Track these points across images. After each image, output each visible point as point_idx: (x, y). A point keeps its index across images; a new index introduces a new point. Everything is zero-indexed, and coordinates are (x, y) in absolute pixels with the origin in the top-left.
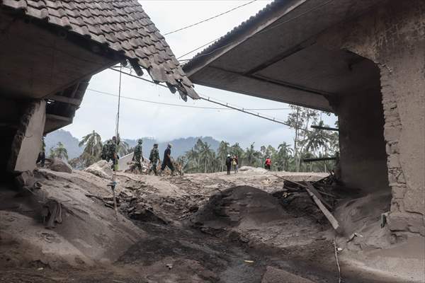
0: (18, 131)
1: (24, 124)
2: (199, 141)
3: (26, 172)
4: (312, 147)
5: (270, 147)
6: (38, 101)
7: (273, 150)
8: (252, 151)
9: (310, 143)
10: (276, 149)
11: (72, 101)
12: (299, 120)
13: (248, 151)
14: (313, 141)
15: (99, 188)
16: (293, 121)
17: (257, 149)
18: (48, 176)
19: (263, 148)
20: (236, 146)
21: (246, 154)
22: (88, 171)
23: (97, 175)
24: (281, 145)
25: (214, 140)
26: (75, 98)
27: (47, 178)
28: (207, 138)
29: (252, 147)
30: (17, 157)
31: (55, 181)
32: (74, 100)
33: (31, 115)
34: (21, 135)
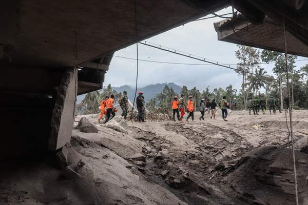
0: (56, 104)
1: (61, 96)
2: (166, 87)
3: (66, 145)
4: (254, 89)
5: (220, 89)
6: (71, 69)
7: (223, 91)
8: (207, 92)
9: (253, 85)
10: (225, 90)
11: (101, 67)
12: (246, 68)
13: (204, 93)
14: (255, 84)
15: (125, 147)
16: (241, 68)
17: (211, 91)
18: (83, 143)
19: (215, 90)
20: (195, 89)
21: (202, 95)
22: (109, 127)
23: (116, 130)
24: (228, 88)
25: (176, 85)
26: (103, 63)
27: (82, 145)
28: (170, 83)
29: (207, 90)
30: (57, 134)
31: (91, 149)
32: (103, 65)
33: (67, 85)
34: (59, 108)
